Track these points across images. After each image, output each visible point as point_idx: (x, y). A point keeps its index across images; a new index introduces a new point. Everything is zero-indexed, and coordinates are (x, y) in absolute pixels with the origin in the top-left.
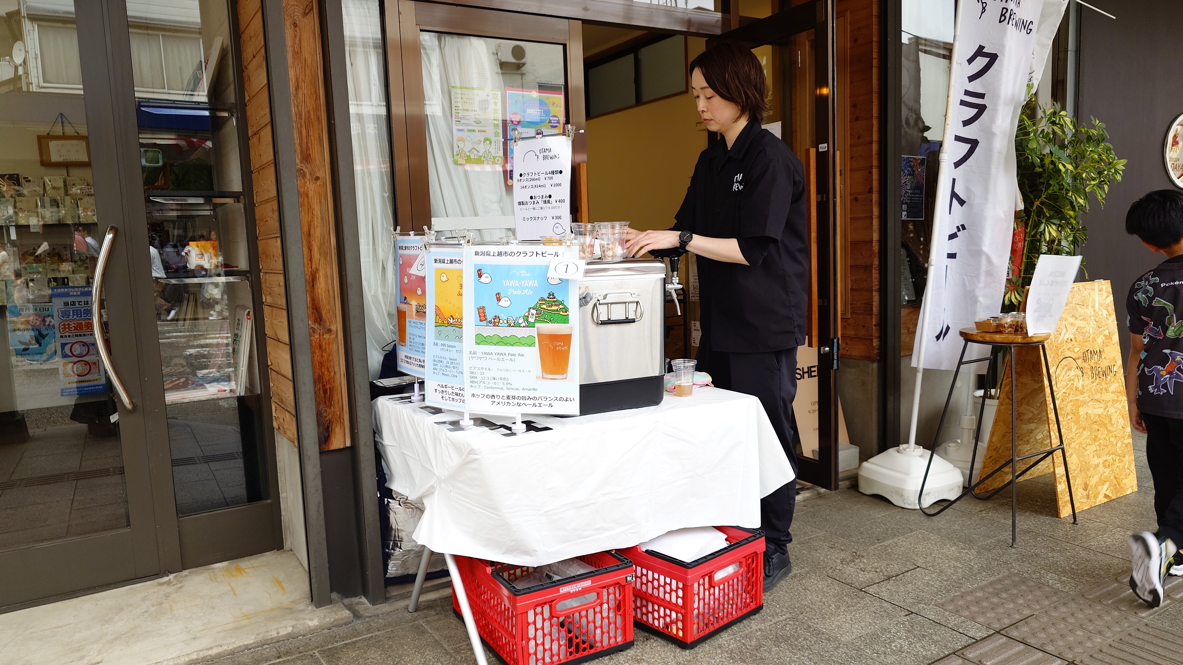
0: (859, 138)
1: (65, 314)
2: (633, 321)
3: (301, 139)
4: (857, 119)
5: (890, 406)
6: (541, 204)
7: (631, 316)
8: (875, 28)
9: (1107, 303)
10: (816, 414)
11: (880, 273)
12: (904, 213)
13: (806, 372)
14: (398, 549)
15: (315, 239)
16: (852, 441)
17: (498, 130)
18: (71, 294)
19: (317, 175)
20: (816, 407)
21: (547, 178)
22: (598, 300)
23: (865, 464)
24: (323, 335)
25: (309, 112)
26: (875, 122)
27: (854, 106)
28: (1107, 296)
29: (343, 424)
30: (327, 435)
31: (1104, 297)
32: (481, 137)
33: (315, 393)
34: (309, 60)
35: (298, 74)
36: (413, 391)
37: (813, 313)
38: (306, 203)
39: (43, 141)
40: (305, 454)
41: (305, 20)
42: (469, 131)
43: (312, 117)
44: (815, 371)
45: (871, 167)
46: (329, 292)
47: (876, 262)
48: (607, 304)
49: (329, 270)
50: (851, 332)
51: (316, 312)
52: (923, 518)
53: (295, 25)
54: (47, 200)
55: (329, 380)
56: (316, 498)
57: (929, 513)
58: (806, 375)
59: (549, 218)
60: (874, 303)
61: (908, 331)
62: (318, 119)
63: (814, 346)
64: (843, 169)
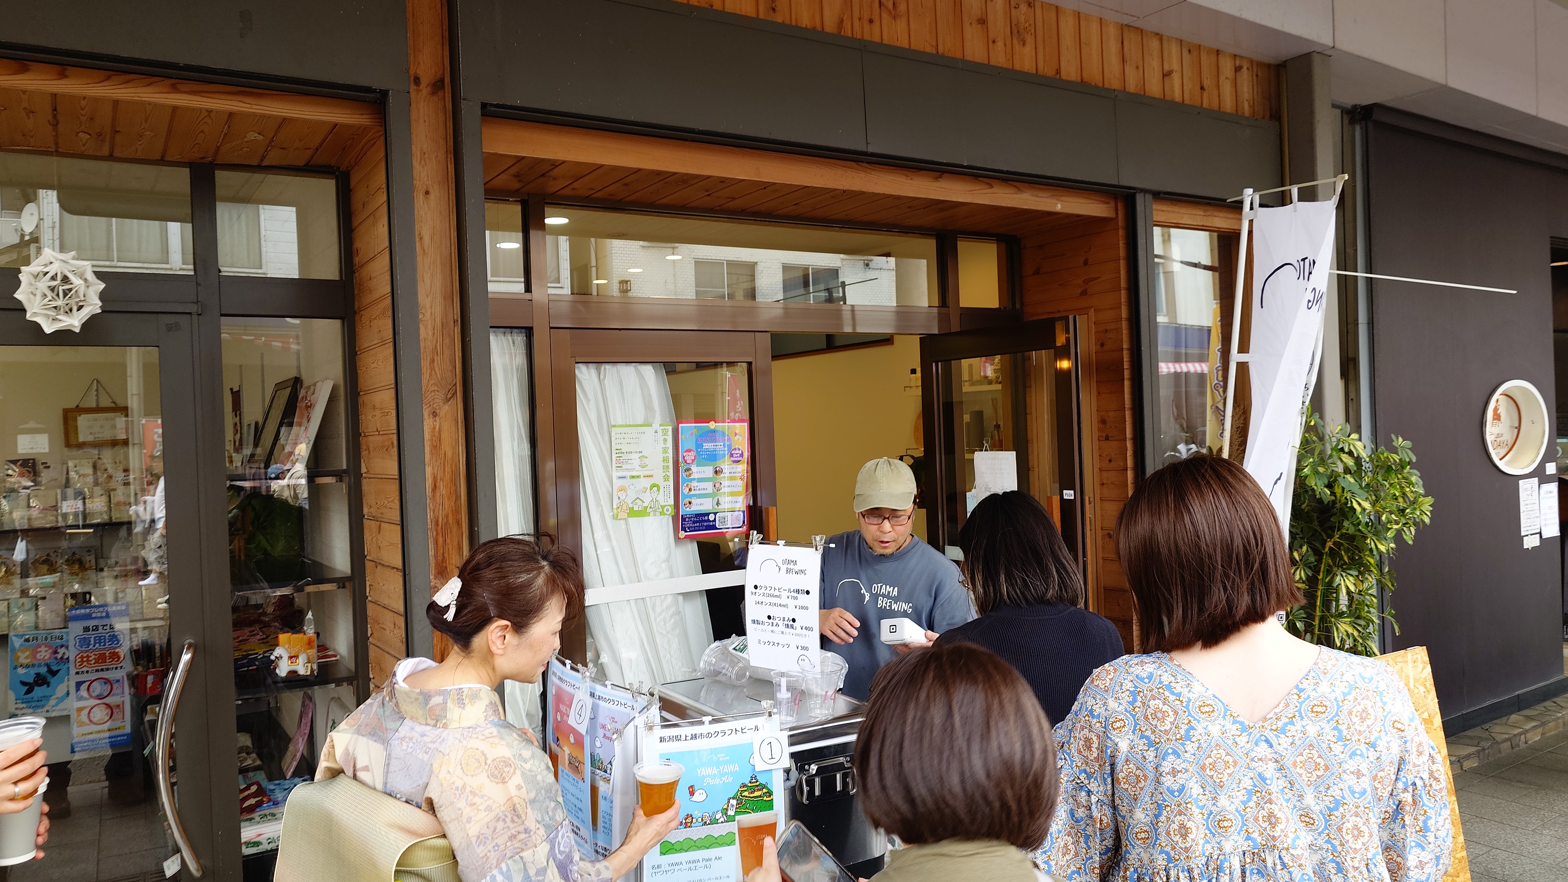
0: (1110, 461)
1: (84, 642)
3: (436, 550)
4: (1107, 438)
6: (782, 628)
8: (1126, 333)
9: (1423, 676)
17: (667, 473)
18: (94, 615)
21: (790, 597)
25: (447, 517)
26: (1129, 445)
27: (1103, 421)
28: (1424, 668)
31: (1420, 670)
32: (647, 483)
34: (449, 454)
35: (436, 472)
39: (70, 415)
41: (447, 407)
42: (633, 477)
43: (451, 521)
53: (435, 414)
59: (793, 647)
62: (458, 523)
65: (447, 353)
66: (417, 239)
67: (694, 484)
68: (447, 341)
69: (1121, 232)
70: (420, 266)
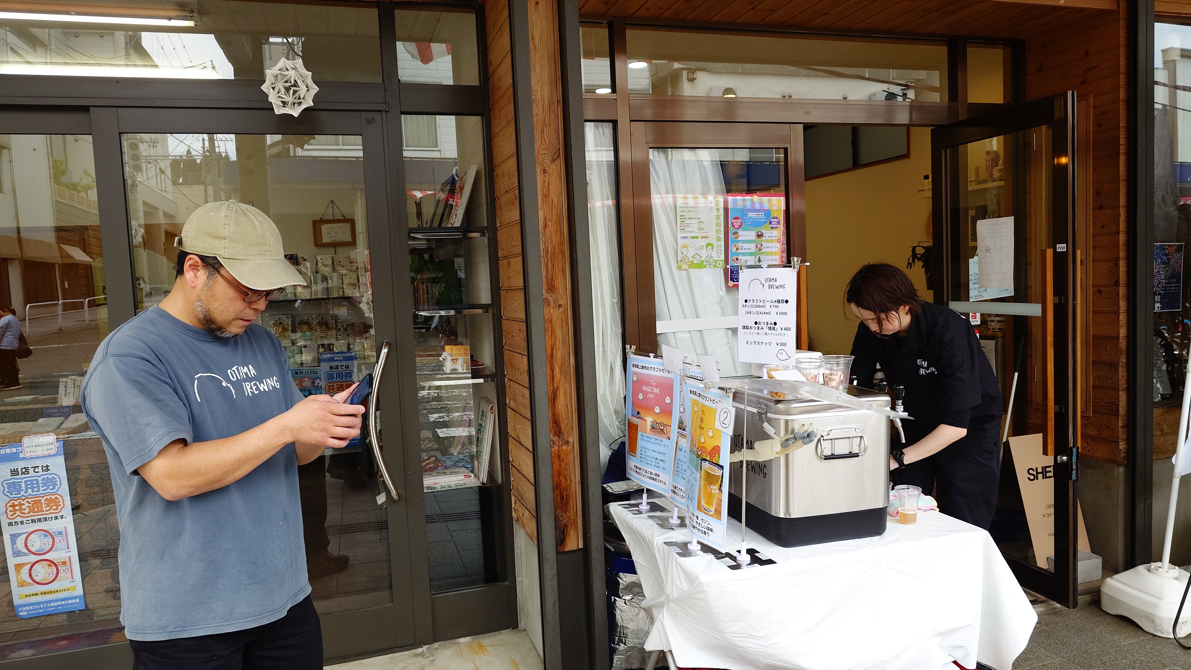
0: (1103, 227)
1: (330, 376)
2: (856, 455)
3: (547, 272)
4: (1101, 207)
5: (1139, 515)
6: (766, 330)
7: (855, 451)
8: (1122, 112)
10: (1052, 518)
11: (1128, 371)
12: (1157, 305)
13: (1040, 473)
14: (623, 645)
15: (556, 360)
16: (1095, 549)
17: (719, 235)
18: (335, 359)
19: (560, 303)
20: (1052, 511)
21: (772, 306)
22: (822, 436)
23: (1109, 580)
24: (562, 446)
25: (554, 247)
26: (1122, 212)
27: (1097, 193)
29: (577, 527)
30: (562, 537)
32: (704, 242)
33: (554, 500)
34: (556, 201)
35: (546, 214)
36: (642, 498)
37: (1049, 420)
38: (550, 328)
39: (317, 224)
40: (544, 557)
41: (553, 166)
42: (693, 237)
43: (557, 251)
44: (1050, 471)
45: (1118, 259)
46: (567, 407)
47: (1123, 359)
48: (831, 439)
49: (568, 388)
50: (1093, 432)
51: (556, 426)
52: (1179, 651)
53: (545, 171)
54: (319, 276)
55: (565, 487)
56: (552, 597)
57: (1186, 645)
58: (1040, 476)
59: (774, 344)
60: (1120, 403)
61: (1162, 432)
62: (562, 253)
63: (1049, 454)
64: (1084, 258)
65: (553, 125)
66: (530, 39)
67: (740, 245)
68: (552, 116)
69: (1122, 23)
70: (532, 60)
